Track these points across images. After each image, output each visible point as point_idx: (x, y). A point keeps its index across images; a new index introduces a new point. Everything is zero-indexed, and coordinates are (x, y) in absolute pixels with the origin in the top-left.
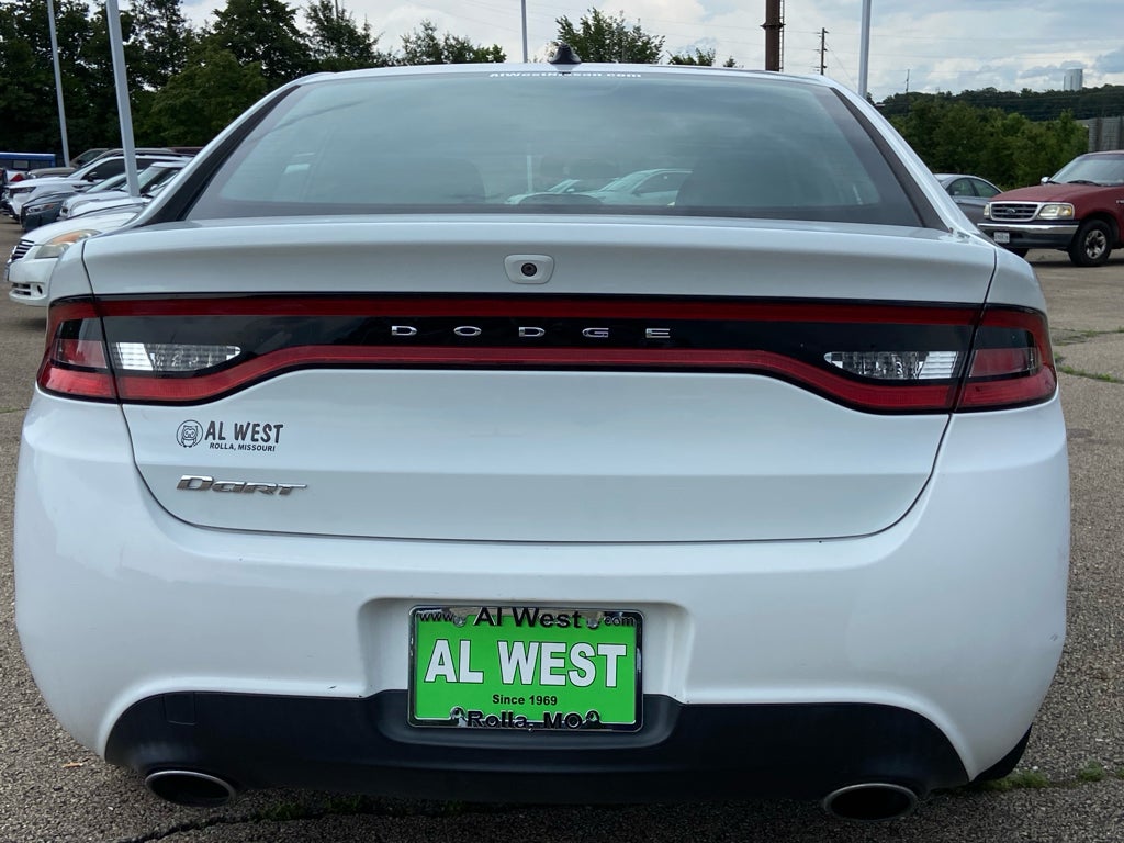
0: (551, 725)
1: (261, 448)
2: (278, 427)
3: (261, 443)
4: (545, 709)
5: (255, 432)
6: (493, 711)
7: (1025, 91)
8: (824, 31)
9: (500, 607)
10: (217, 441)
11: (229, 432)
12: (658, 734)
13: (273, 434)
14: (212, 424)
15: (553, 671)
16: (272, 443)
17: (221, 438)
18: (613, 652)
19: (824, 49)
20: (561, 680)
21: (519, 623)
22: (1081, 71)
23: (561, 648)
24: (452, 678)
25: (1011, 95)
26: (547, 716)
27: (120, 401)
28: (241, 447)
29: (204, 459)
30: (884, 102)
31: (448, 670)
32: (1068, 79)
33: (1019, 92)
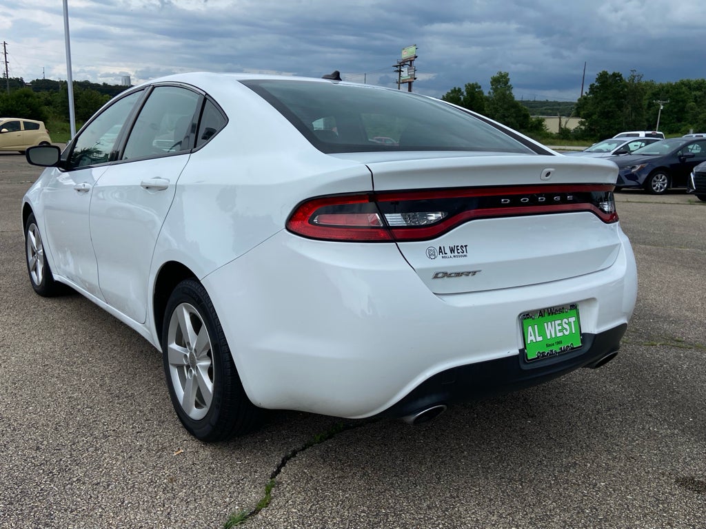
0: (563, 352)
1: (461, 256)
2: (466, 246)
3: (461, 254)
4: (560, 346)
5: (458, 249)
6: (547, 350)
7: (104, 84)
8: (5, 43)
9: (544, 310)
10: (444, 255)
11: (448, 251)
12: (588, 346)
13: (464, 249)
14: (440, 248)
15: (560, 331)
16: (465, 253)
17: (446, 254)
18: (572, 320)
19: (6, 53)
20: (561, 334)
21: (549, 314)
22: (129, 77)
23: (559, 322)
24: (534, 341)
25: (98, 85)
26: (552, 351)
27: (395, 241)
28: (454, 256)
29: (441, 263)
30: (31, 83)
31: (533, 338)
32: (124, 81)
33: (101, 84)
